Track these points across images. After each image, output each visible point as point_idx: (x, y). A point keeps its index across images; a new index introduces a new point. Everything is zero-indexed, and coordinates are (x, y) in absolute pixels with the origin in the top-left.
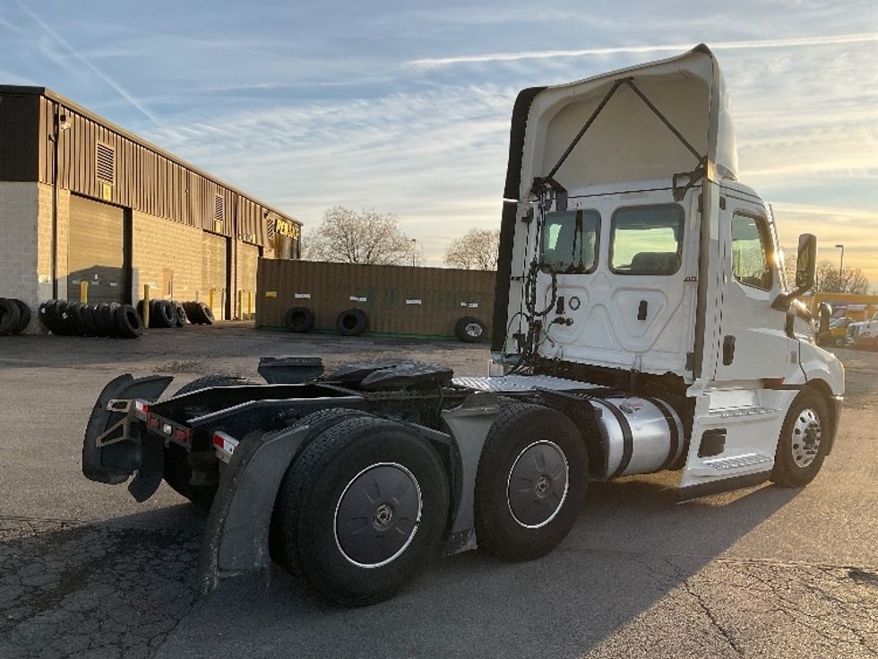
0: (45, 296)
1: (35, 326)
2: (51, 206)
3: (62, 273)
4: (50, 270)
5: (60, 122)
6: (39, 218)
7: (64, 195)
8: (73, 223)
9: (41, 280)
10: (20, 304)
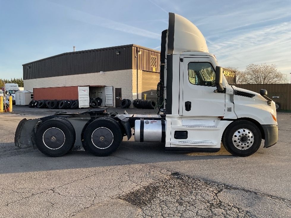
0: (135, 98)
1: (132, 106)
2: (136, 75)
3: (140, 92)
4: (136, 91)
5: (138, 52)
6: (133, 78)
7: (140, 72)
8: (143, 79)
9: (133, 94)
10: (128, 100)
